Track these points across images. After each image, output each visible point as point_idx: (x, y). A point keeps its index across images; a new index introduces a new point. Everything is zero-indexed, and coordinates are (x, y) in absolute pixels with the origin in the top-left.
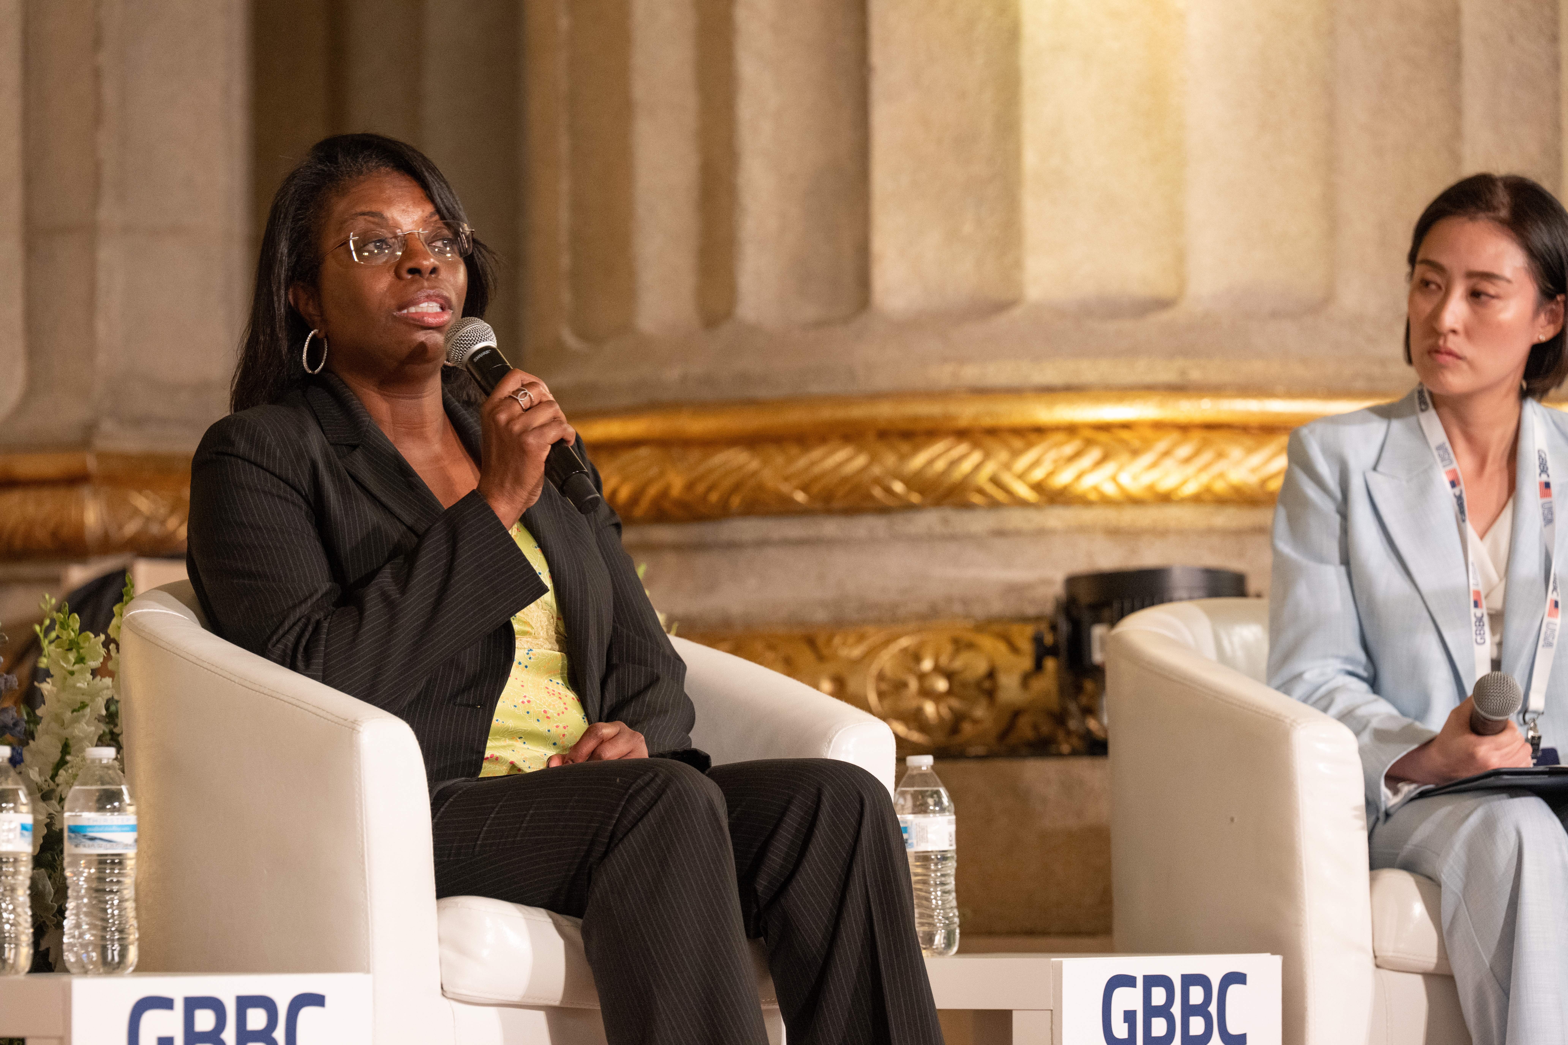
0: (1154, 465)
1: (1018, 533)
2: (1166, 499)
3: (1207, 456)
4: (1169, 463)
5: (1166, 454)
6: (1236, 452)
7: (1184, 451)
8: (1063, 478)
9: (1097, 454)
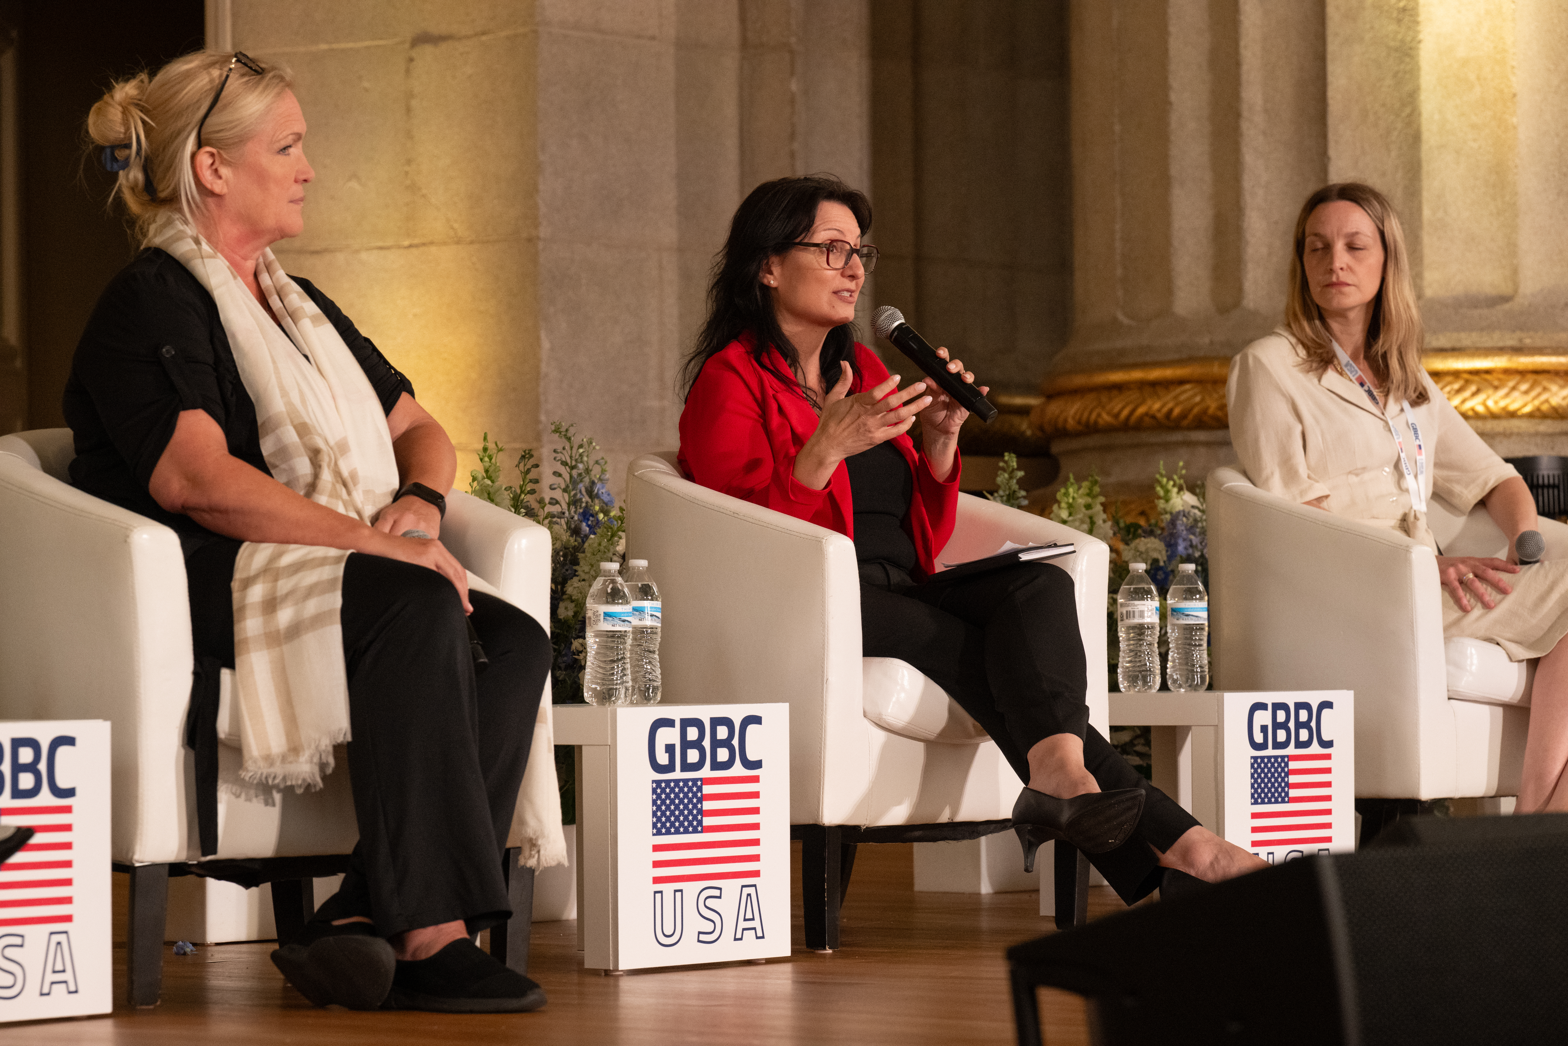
0: (1507, 395)
2: (1512, 415)
3: (1538, 390)
4: (1516, 394)
5: (1514, 388)
6: (1554, 388)
7: (1524, 387)
9: (1473, 388)
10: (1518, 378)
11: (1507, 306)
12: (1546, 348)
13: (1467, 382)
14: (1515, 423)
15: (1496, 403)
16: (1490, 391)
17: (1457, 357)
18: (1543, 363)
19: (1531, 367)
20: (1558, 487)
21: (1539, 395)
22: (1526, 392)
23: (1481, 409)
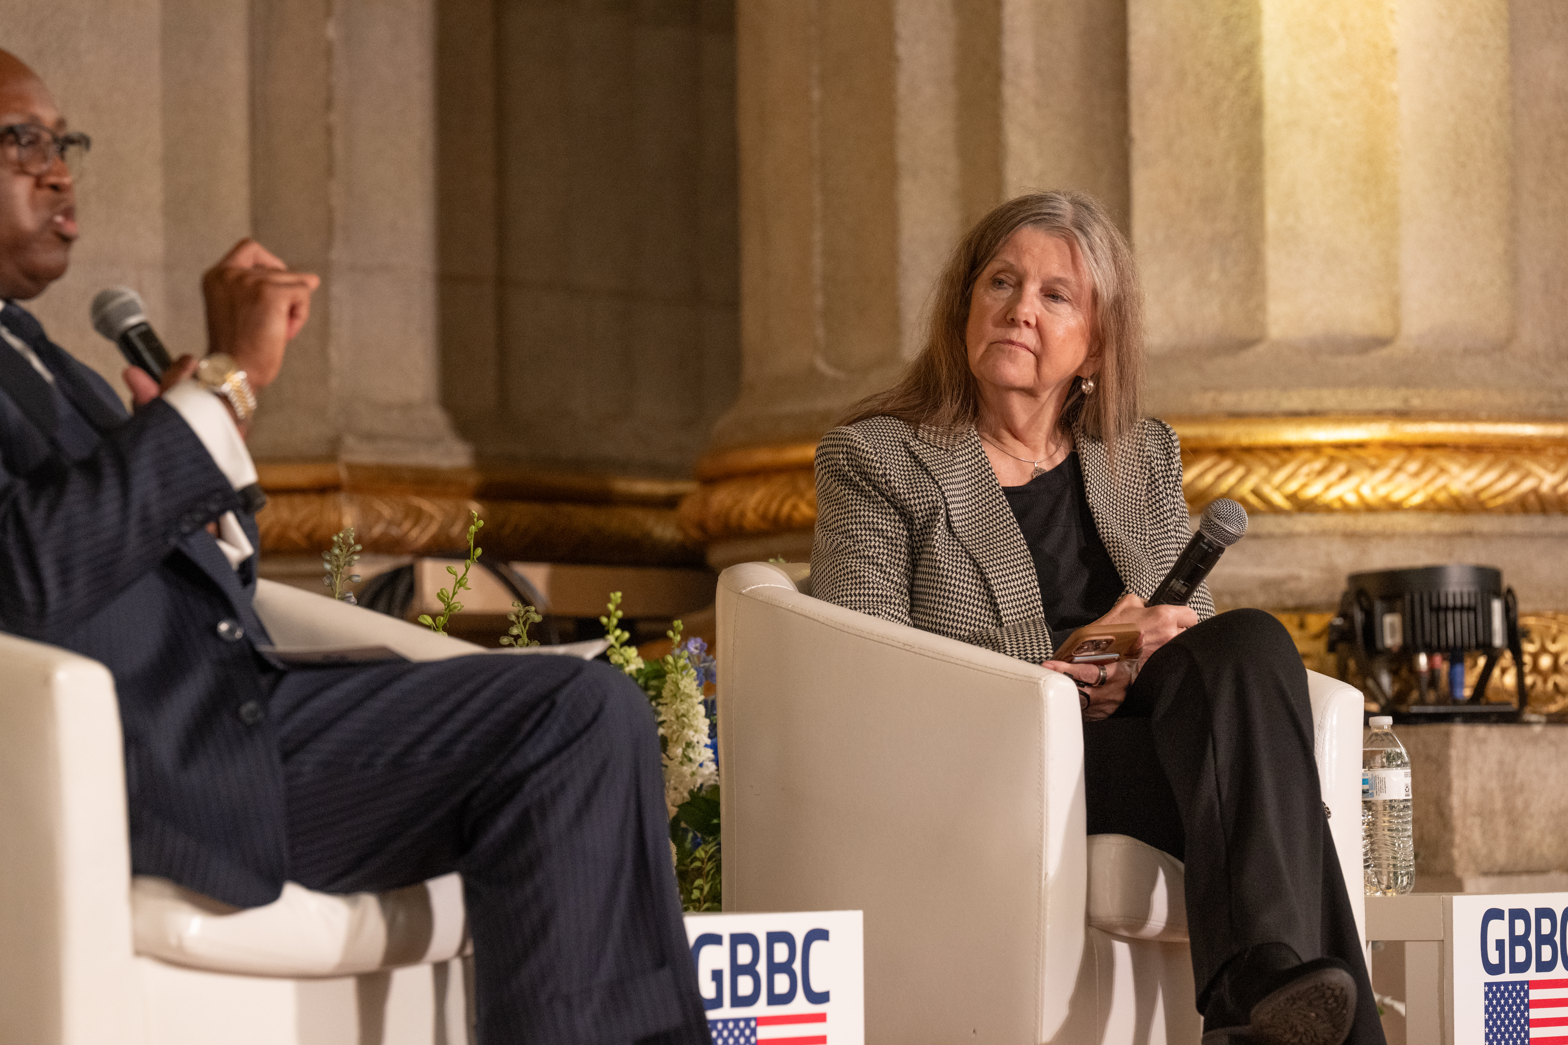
0: (1390, 478)
1: (1271, 536)
2: (1396, 507)
3: (1432, 471)
4: (1401, 477)
5: (1398, 469)
6: (1454, 468)
7: (1412, 467)
8: (1313, 490)
9: (1341, 468)
11: (1385, 352)
13: (1333, 460)
14: (1398, 520)
15: (1374, 489)
16: (1366, 473)
17: (1318, 424)
19: (1421, 440)
20: (1475, 610)
21: (1433, 479)
22: (1416, 475)
23: (1352, 499)
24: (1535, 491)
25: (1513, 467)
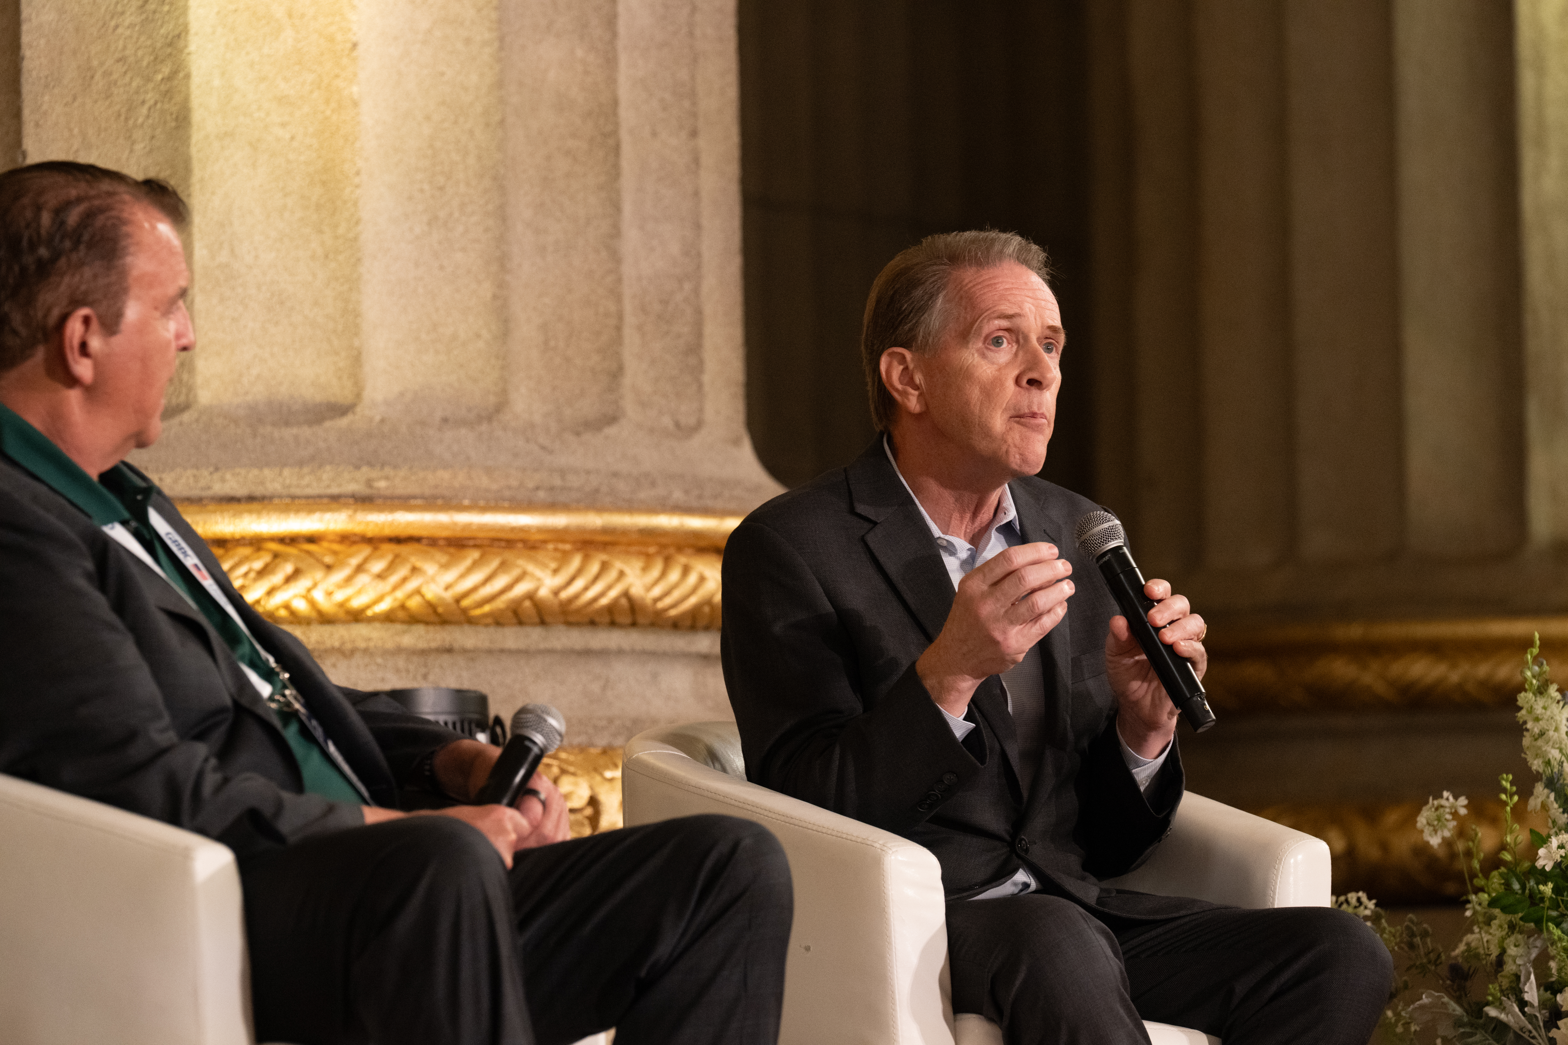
10: (366, 550)
11: (344, 422)
12: (414, 497)
13: (277, 558)
14: (360, 633)
16: (319, 574)
17: (259, 512)
18: (409, 524)
19: (387, 532)
21: (403, 581)
22: (381, 576)
23: (301, 606)
24: (531, 596)
25: (504, 566)
